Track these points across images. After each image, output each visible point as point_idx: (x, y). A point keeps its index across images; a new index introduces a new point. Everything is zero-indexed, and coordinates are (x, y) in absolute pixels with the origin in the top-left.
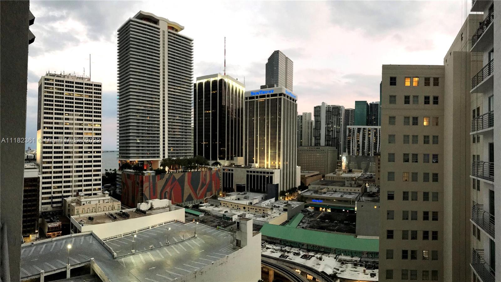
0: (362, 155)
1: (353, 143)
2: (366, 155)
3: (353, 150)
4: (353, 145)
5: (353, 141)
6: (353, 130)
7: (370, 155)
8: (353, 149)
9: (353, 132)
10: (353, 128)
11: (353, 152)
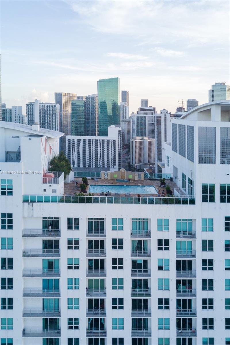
0: (83, 166)
1: (73, 155)
2: (87, 166)
3: (73, 162)
4: (73, 157)
5: (73, 153)
6: (73, 142)
7: (92, 167)
8: (73, 160)
9: (73, 143)
10: (73, 140)
11: (73, 164)
